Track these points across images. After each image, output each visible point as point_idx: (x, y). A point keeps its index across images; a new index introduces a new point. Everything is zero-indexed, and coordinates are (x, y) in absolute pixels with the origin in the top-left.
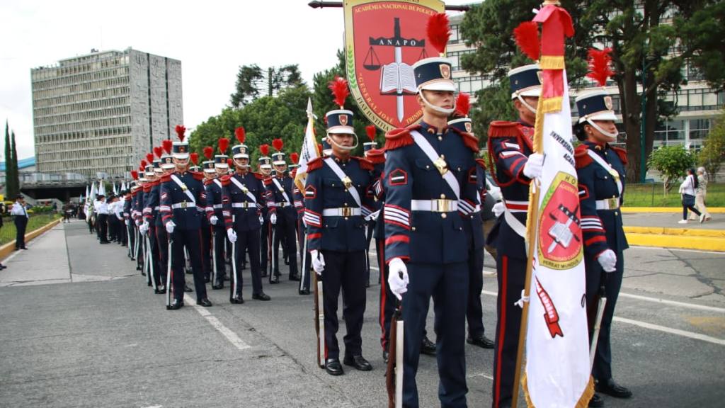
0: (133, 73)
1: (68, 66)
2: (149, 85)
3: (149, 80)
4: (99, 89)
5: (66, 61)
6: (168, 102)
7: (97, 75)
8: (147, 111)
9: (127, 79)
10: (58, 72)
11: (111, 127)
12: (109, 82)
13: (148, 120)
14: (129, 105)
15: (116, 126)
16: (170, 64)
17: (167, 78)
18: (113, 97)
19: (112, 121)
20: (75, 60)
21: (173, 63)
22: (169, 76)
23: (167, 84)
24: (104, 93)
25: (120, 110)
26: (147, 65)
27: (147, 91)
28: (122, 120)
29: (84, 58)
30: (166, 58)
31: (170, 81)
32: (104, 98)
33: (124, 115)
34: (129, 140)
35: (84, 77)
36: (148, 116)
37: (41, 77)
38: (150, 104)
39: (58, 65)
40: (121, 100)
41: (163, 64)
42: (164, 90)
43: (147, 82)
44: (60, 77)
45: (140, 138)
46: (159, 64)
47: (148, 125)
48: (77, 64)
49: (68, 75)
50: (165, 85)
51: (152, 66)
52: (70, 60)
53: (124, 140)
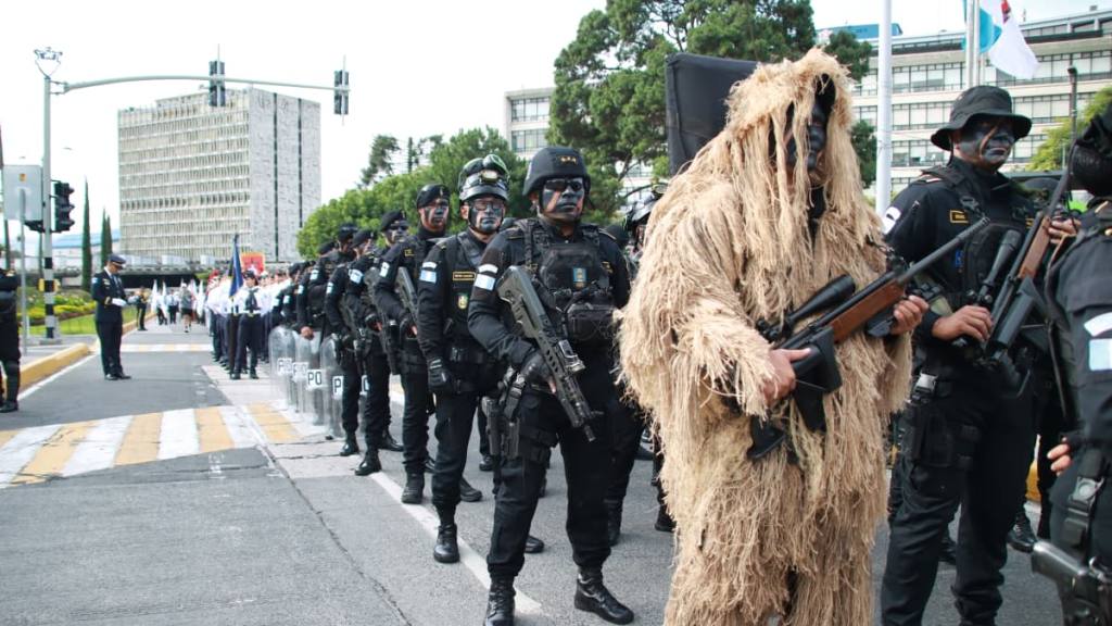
0: (253, 121)
1: (167, 108)
2: (276, 136)
3: (275, 130)
4: (208, 141)
5: (164, 100)
6: (300, 160)
7: (206, 121)
8: (272, 172)
9: (246, 128)
10: (153, 115)
11: (222, 192)
12: (221, 132)
13: (273, 185)
14: (247, 163)
15: (228, 192)
16: (304, 107)
17: (300, 126)
18: (227, 152)
19: (224, 184)
20: (177, 99)
21: (309, 107)
22: (304, 124)
23: (300, 135)
24: (215, 145)
25: (236, 170)
26: (273, 109)
27: (272, 144)
28: (237, 184)
29: (189, 97)
30: (300, 100)
31: (303, 130)
32: (215, 153)
33: (240, 177)
34: (246, 211)
35: (188, 123)
36: (273, 178)
37: (129, 122)
38: (276, 162)
39: (155, 105)
40: (237, 156)
41: (296, 108)
42: (297, 144)
43: (272, 133)
44: (156, 122)
45: (261, 210)
46: (290, 107)
47: (273, 191)
48: (178, 105)
49: (167, 120)
50: (297, 137)
51: (280, 111)
52: (170, 100)
53: (240, 210)
